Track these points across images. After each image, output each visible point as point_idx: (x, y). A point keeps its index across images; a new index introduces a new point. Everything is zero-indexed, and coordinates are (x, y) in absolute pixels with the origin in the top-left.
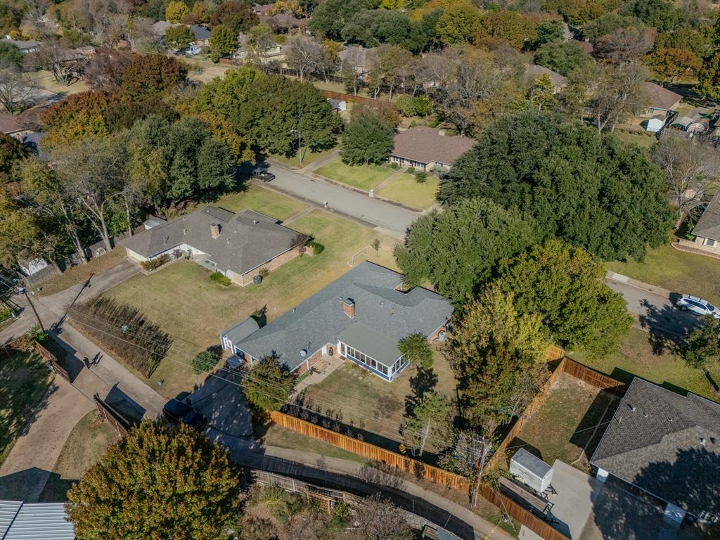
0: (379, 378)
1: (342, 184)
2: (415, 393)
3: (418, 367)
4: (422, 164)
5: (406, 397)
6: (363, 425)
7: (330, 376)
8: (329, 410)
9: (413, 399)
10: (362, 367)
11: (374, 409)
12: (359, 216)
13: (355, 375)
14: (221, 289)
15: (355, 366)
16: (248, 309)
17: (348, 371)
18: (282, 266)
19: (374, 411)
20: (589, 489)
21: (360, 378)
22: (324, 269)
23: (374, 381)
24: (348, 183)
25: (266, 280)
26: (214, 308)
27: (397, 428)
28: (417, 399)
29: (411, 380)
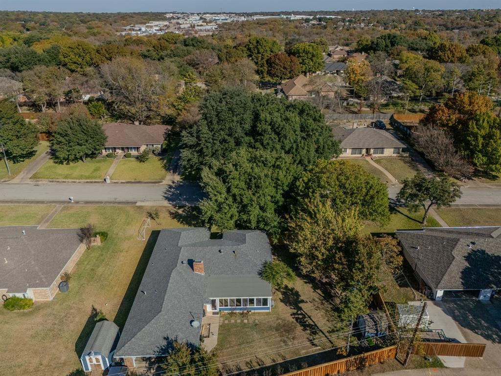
0: (259, 313)
1: (70, 180)
2: (294, 309)
3: (276, 289)
4: (134, 148)
5: (291, 315)
6: (284, 357)
7: (219, 334)
8: (247, 363)
9: (297, 314)
10: (237, 311)
11: (279, 339)
12: (112, 200)
13: (239, 321)
14: (24, 314)
15: (232, 314)
16: (77, 319)
17: (230, 321)
18: (77, 264)
19: (281, 341)
20: (439, 309)
21: (246, 321)
22: (121, 251)
23: (257, 317)
24: (76, 179)
25: (72, 284)
26: (33, 337)
27: (308, 344)
28: (299, 312)
29: (282, 301)
